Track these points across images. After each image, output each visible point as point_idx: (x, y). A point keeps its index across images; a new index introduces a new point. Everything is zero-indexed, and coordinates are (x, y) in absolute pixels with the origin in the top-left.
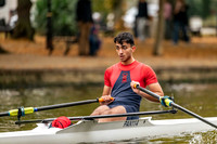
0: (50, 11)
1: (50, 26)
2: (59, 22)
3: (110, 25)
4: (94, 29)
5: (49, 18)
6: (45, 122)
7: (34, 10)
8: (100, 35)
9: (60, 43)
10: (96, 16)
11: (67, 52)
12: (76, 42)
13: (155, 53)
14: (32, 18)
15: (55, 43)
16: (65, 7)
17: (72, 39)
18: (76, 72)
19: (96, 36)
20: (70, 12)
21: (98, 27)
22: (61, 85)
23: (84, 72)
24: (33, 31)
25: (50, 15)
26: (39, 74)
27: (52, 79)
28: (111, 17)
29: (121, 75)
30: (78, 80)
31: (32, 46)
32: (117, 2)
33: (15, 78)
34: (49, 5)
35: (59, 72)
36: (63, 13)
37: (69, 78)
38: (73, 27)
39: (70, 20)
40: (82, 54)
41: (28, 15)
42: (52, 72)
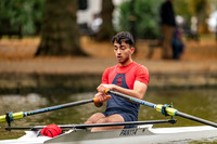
2: (142, 26)
6: (34, 130)
7: (117, 14)
8: (184, 39)
11: (150, 56)
14: (116, 22)
18: (159, 75)
20: (153, 15)
21: (181, 30)
28: (194, 20)
29: (117, 78)
34: (132, 9)
39: (153, 23)
40: (165, 58)
41: (111, 18)
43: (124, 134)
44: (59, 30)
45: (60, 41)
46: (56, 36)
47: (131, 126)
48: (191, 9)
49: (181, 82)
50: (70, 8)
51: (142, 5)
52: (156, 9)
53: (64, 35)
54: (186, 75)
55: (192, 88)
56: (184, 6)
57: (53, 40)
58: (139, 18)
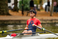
1: (23, 8)
2: (25, 7)
3: (39, 8)
6: (9, 35)
7: (18, 4)
8: (36, 11)
9: (25, 13)
11: (27, 15)
13: (51, 15)
14: (18, 6)
20: (28, 4)
21: (35, 8)
24: (18, 9)
26: (20, 21)
29: (31, 22)
31: (18, 14)
32: (41, 2)
33: (13, 22)
36: (26, 4)
38: (29, 8)
39: (28, 6)
41: (17, 5)
42: (23, 20)
43: (32, 36)
44: (3, 8)
45: (3, 11)
46: (2, 10)
47: (34, 34)
48: (38, 2)
50: (6, 2)
51: (25, 2)
52: (29, 2)
53: (4, 9)
56: (36, 2)
57: (1, 11)
58: (24, 5)
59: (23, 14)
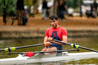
0: (5, 5)
1: (5, 12)
4: (25, 13)
5: (4, 8)
9: (9, 20)
10: (26, 7)
12: (16, 19)
15: (7, 19)
16: (12, 3)
17: (15, 18)
18: (16, 32)
19: (26, 16)
20: (14, 6)
22: (10, 38)
23: (20, 33)
25: (5, 7)
27: (6, 36)
28: (32, 8)
30: (17, 36)
32: (35, 1)
34: (4, 2)
35: (9, 33)
36: (11, 6)
37: (14, 35)
38: (15, 12)
39: (14, 9)
40: (19, 25)
42: (6, 32)
49: (27, 35)
54: (28, 32)
55: (31, 38)
58: (7, 7)
59: (5, 21)
